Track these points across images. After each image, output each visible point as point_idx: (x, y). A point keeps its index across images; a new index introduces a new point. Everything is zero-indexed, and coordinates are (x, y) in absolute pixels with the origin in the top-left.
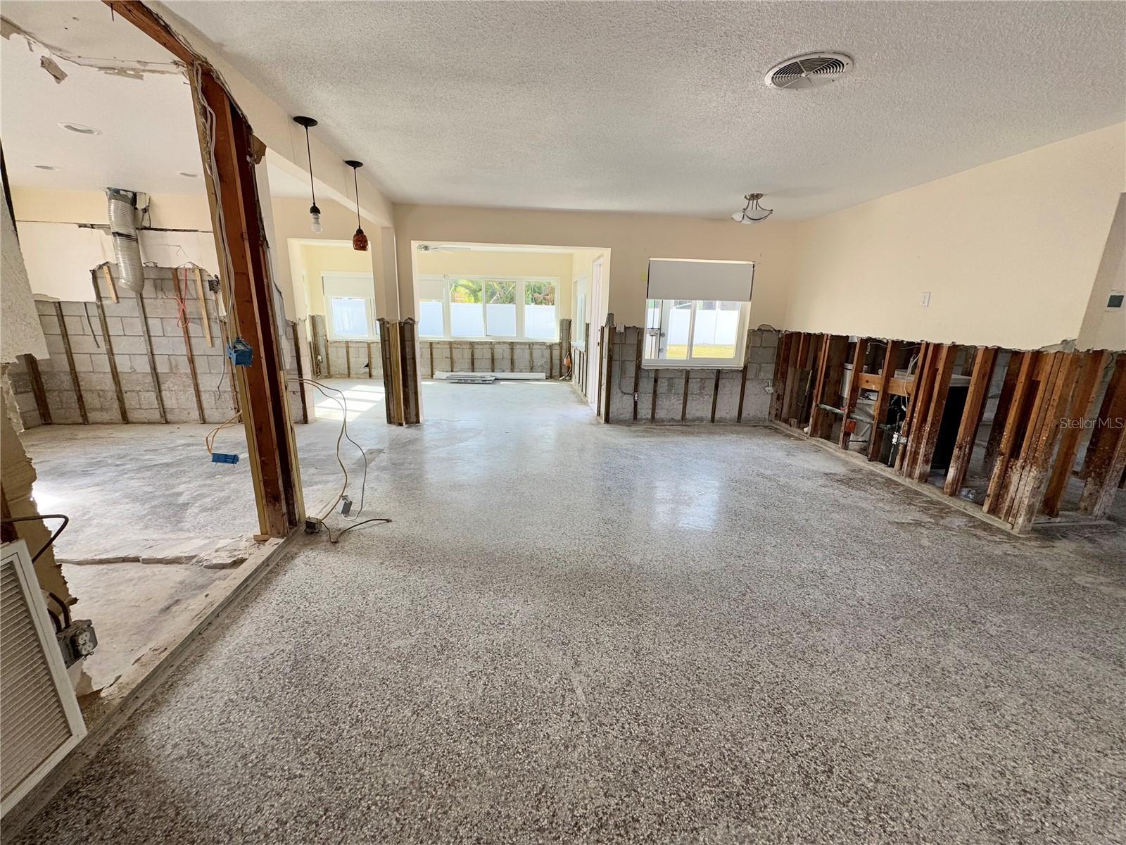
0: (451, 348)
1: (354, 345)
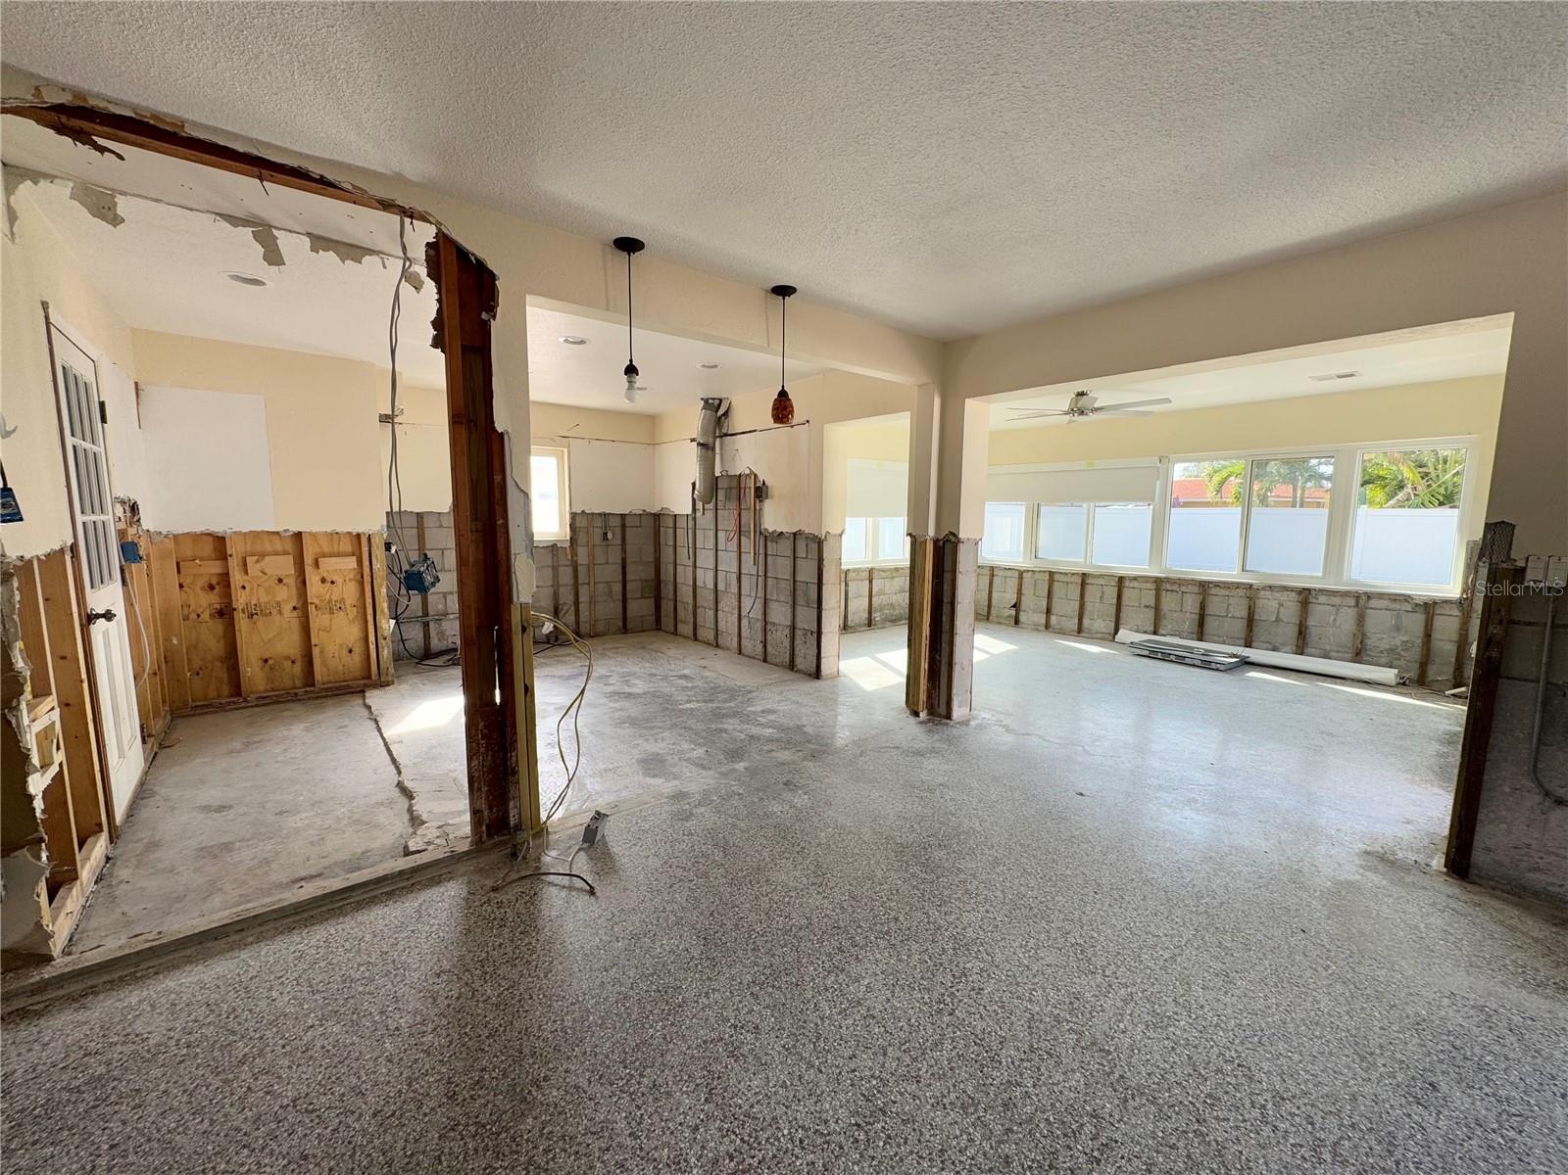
0: (1158, 591)
1: (1001, 573)
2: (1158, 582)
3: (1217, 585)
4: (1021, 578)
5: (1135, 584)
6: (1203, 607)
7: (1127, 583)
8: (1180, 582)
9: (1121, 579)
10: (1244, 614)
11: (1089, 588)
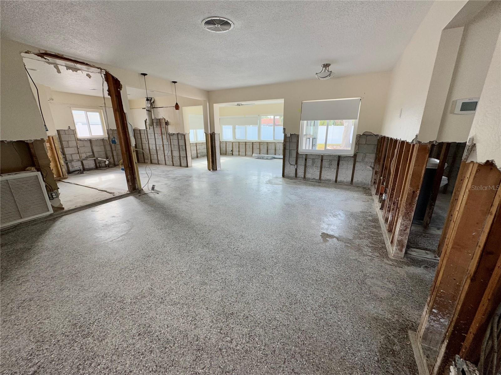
0: (260, 145)
1: (228, 143)
2: (260, 143)
3: (270, 143)
4: (233, 144)
5: (255, 144)
6: (267, 148)
7: (254, 144)
8: (263, 143)
9: (253, 143)
10: (274, 149)
11: (247, 145)
